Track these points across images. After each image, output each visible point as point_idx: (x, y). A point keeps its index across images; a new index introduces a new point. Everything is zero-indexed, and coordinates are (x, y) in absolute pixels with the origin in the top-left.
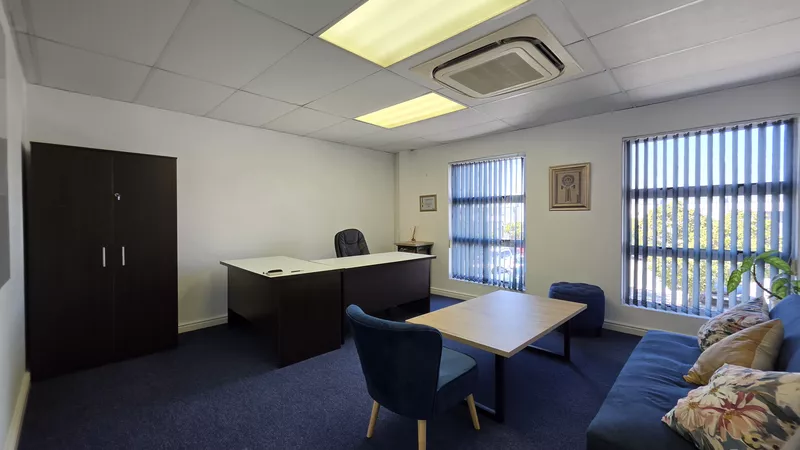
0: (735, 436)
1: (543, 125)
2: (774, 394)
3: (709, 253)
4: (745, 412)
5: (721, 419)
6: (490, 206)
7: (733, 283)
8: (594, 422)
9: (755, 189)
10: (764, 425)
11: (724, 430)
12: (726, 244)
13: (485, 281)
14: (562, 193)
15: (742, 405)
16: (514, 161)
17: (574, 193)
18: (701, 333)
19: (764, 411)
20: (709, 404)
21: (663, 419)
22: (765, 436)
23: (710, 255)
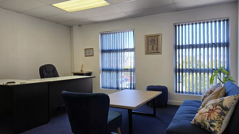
0: (213, 119)
1: (142, 16)
2: (222, 103)
3: (204, 70)
4: (215, 111)
5: (209, 114)
6: (119, 54)
7: (212, 80)
8: (169, 127)
9: (218, 45)
10: (220, 113)
11: (209, 118)
12: (209, 67)
13: (118, 88)
14: (150, 47)
15: (214, 109)
16: (130, 33)
17: (155, 47)
18: (202, 97)
19: (220, 109)
20: (205, 112)
21: (191, 122)
22: (220, 116)
23: (205, 71)
